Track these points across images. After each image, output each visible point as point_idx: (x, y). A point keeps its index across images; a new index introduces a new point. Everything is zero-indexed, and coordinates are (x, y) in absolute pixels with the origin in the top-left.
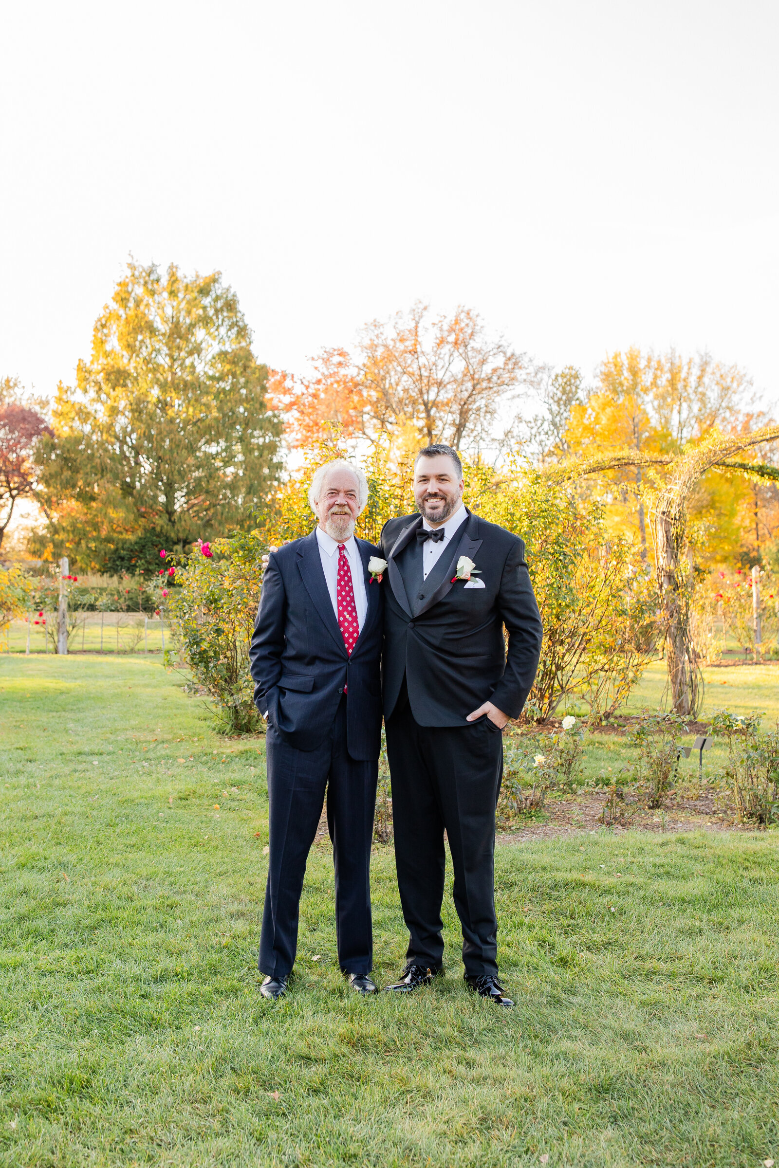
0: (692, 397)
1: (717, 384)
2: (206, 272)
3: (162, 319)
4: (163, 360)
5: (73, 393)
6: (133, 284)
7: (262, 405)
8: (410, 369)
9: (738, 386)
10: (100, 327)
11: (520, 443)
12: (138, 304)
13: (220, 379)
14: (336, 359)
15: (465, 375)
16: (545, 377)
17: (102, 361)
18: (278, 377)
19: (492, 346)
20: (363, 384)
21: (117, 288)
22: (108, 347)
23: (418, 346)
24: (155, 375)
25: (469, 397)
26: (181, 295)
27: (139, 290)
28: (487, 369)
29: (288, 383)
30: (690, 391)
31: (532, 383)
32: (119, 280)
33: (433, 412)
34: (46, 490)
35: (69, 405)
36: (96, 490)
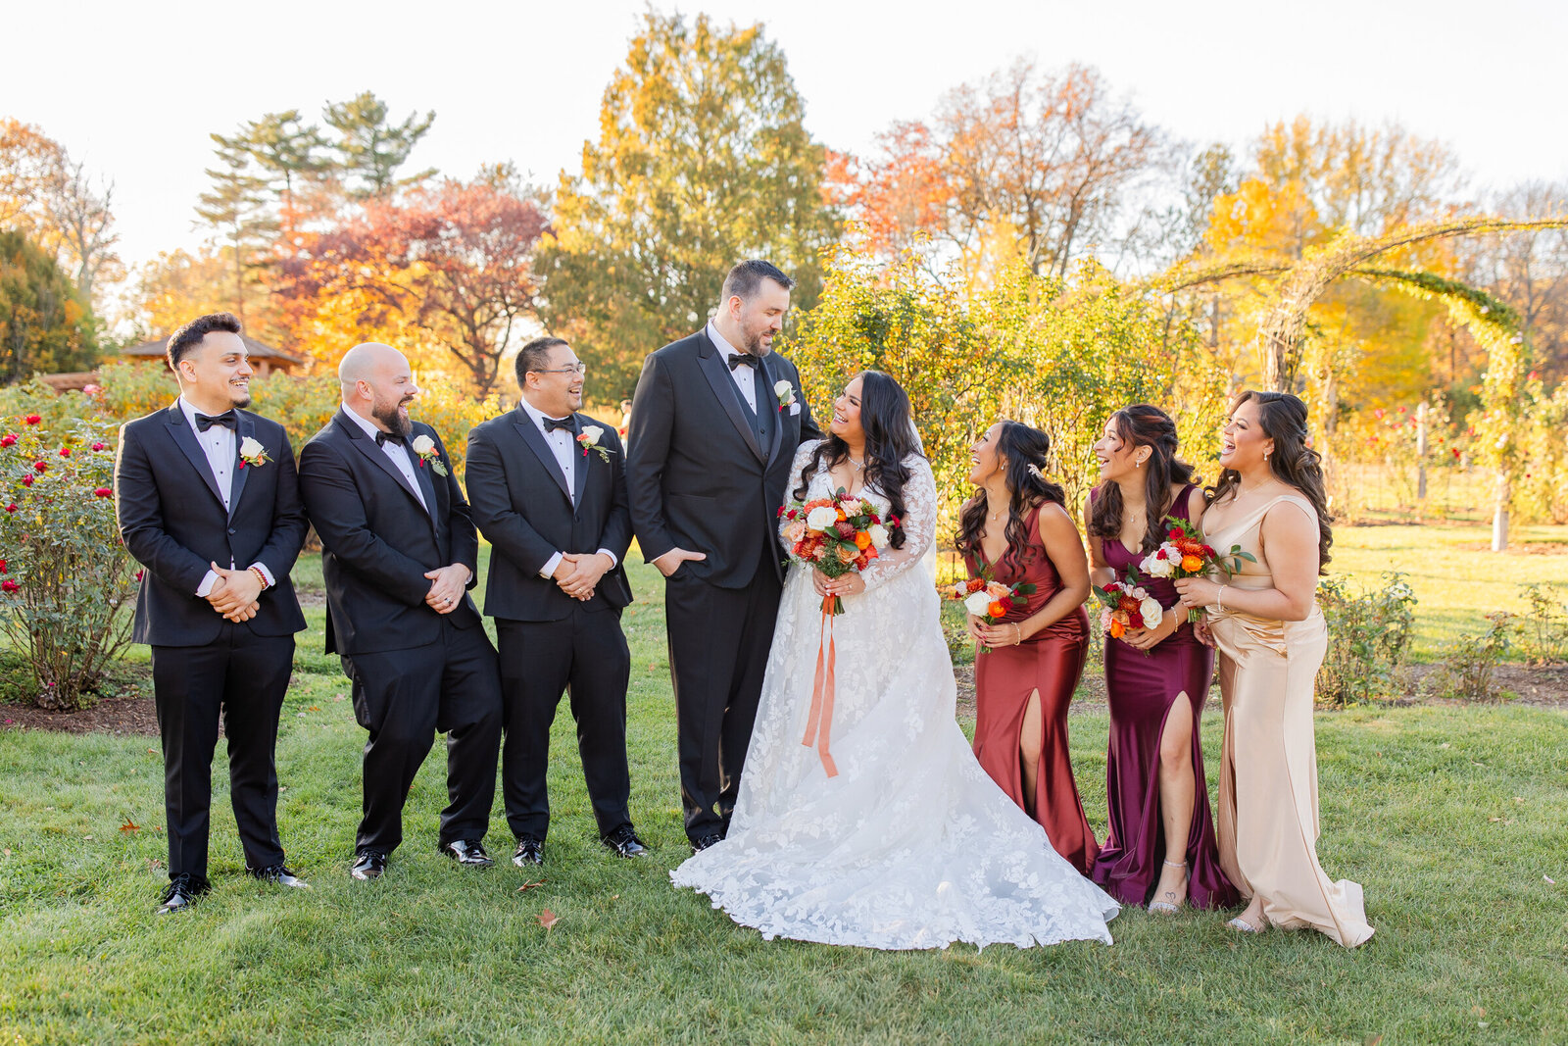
0: (1376, 182)
1: (1412, 166)
2: (745, 24)
3: (688, 84)
4: (694, 142)
5: (578, 184)
6: (652, 41)
7: (818, 198)
8: (1007, 149)
9: (1438, 167)
10: (609, 98)
11: (1146, 244)
12: (658, 66)
13: (764, 165)
14: (913, 136)
15: (1079, 157)
16: (1183, 158)
17: (614, 143)
18: (838, 161)
19: (1114, 118)
20: (945, 168)
21: (633, 47)
22: (621, 125)
23: (1019, 120)
24: (681, 159)
25: (1084, 184)
26: (713, 55)
27: (659, 49)
28: (1109, 148)
29: (851, 169)
30: (1375, 175)
31: (1163, 165)
32: (633, 36)
33: (1037, 203)
34: (549, 306)
35: (574, 199)
36: (611, 305)
